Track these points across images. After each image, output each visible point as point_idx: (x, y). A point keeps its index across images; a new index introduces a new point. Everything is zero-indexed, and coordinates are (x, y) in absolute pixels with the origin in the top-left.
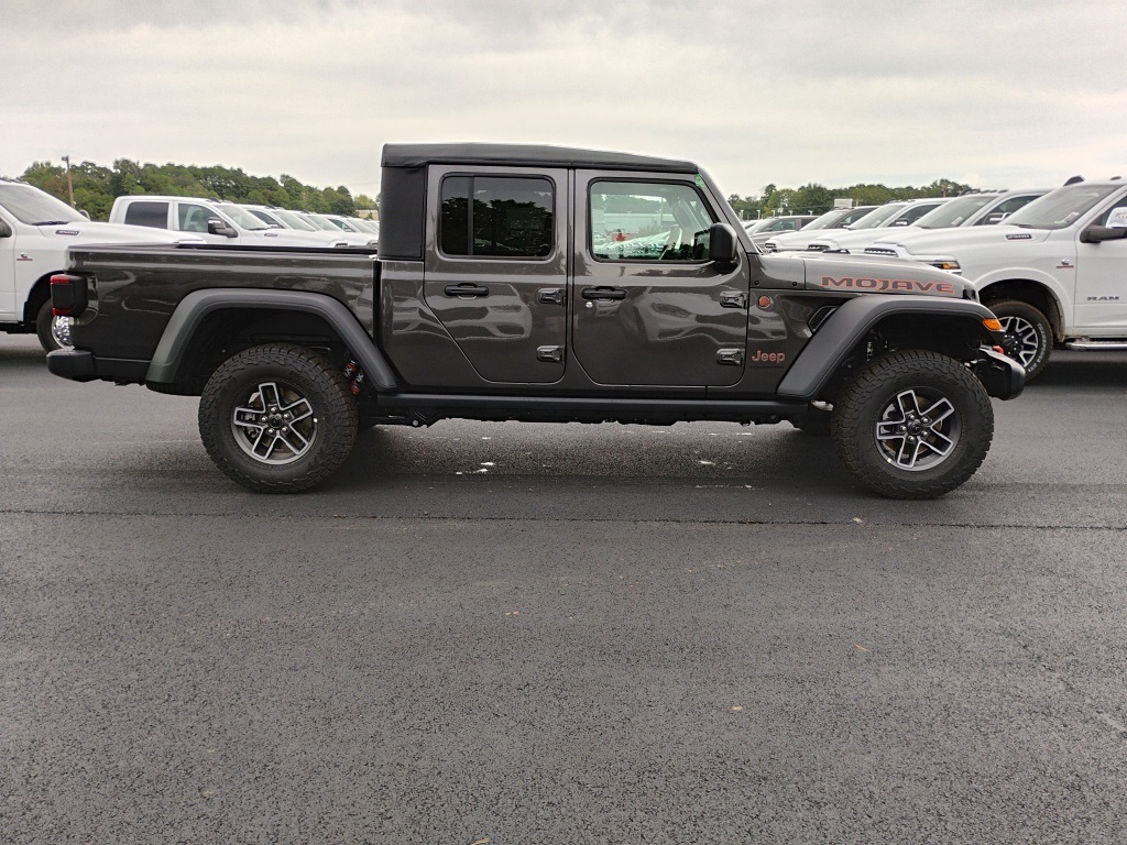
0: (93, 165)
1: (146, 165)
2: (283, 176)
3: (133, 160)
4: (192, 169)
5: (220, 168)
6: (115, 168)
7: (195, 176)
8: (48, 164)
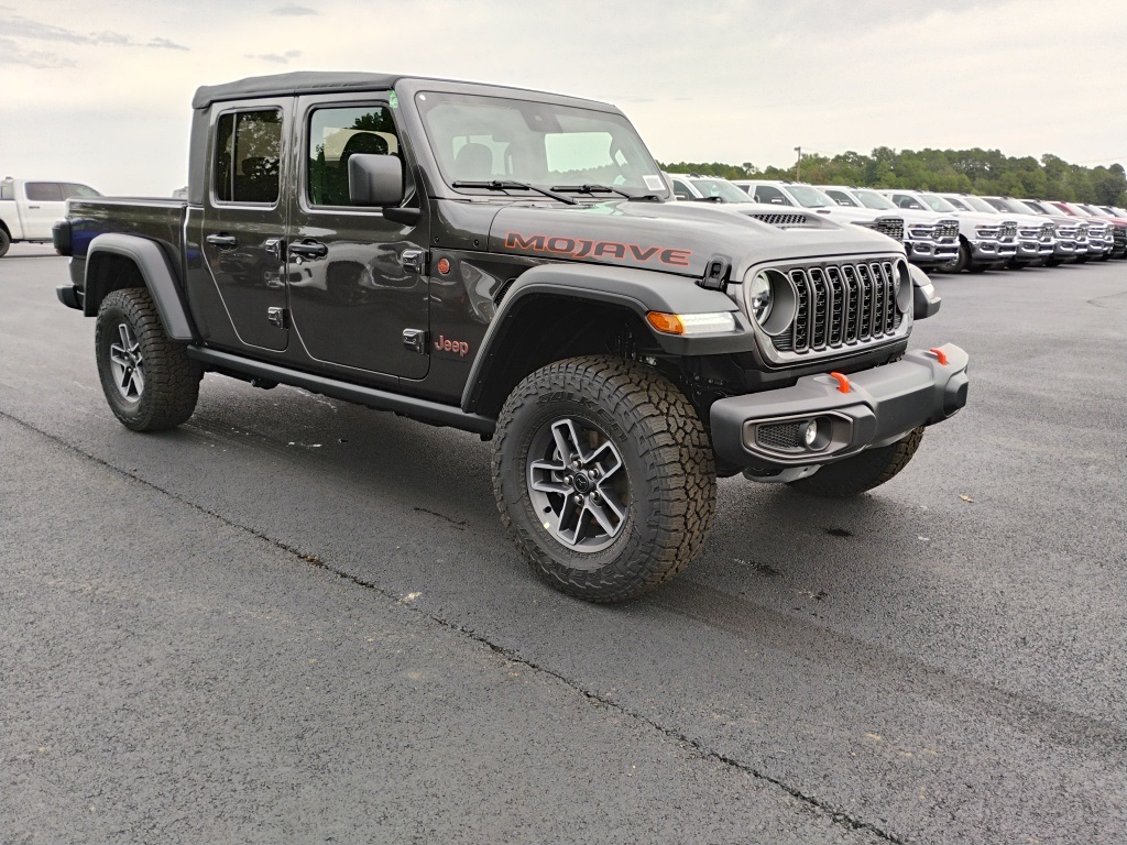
0: (854, 154)
1: (904, 152)
2: (1046, 155)
3: (891, 148)
4: (949, 153)
5: (977, 150)
6: (873, 155)
7: (949, 159)
8: (816, 155)
